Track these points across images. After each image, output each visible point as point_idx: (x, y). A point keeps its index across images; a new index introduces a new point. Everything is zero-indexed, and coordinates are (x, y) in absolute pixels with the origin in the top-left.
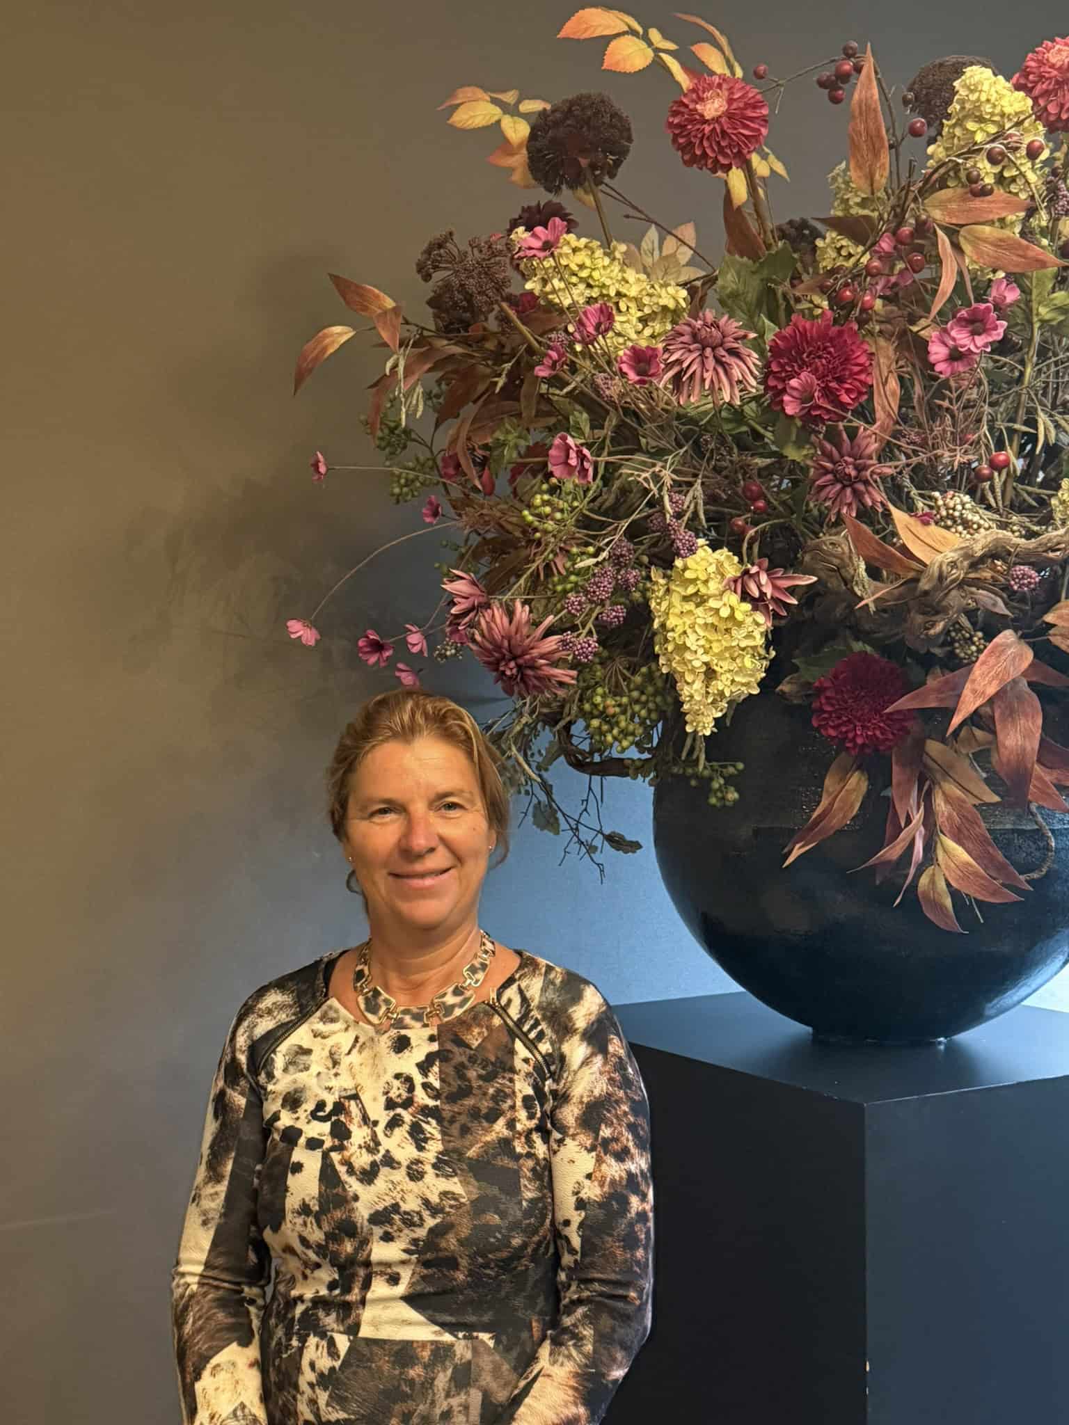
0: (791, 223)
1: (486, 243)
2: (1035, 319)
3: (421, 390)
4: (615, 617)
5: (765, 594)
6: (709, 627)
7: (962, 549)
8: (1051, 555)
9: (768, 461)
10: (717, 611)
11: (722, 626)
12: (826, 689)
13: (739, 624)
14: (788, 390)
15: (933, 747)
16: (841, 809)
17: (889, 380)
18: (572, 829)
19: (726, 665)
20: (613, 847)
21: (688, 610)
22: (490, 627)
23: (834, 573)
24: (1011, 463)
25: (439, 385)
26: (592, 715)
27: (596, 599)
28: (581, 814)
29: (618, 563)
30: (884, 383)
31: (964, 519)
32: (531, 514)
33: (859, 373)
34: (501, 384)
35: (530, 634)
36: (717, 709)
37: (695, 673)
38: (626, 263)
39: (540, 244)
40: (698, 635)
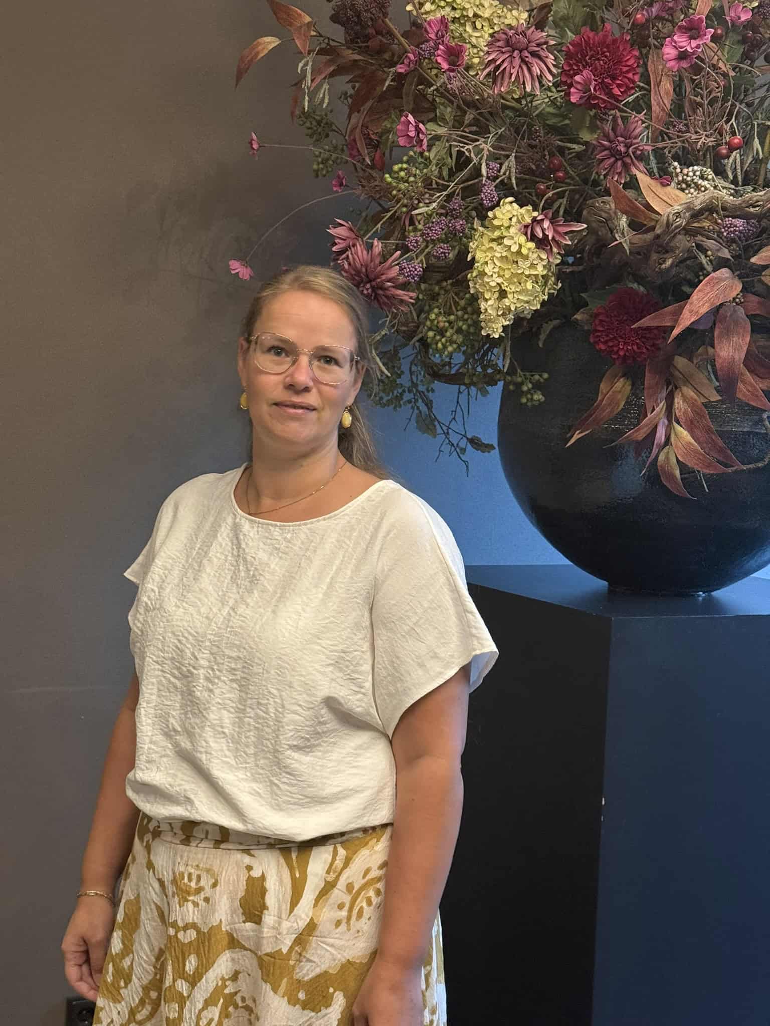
3: (328, 87)
4: (442, 253)
5: (548, 236)
6: (505, 259)
7: (686, 203)
8: (752, 210)
10: (510, 247)
11: (513, 259)
12: (602, 313)
13: (526, 258)
14: (574, 84)
15: (680, 362)
16: (609, 404)
17: (662, 83)
18: (444, 433)
19: (513, 288)
20: (472, 446)
21: (492, 248)
22: (354, 259)
23: (602, 224)
24: (755, 149)
25: (354, 88)
26: (430, 329)
27: (429, 239)
28: (450, 422)
29: (452, 216)
30: (659, 84)
31: (695, 184)
32: (391, 177)
33: (628, 72)
34: (387, 84)
35: (381, 263)
36: (505, 319)
37: (491, 291)
40: (495, 264)
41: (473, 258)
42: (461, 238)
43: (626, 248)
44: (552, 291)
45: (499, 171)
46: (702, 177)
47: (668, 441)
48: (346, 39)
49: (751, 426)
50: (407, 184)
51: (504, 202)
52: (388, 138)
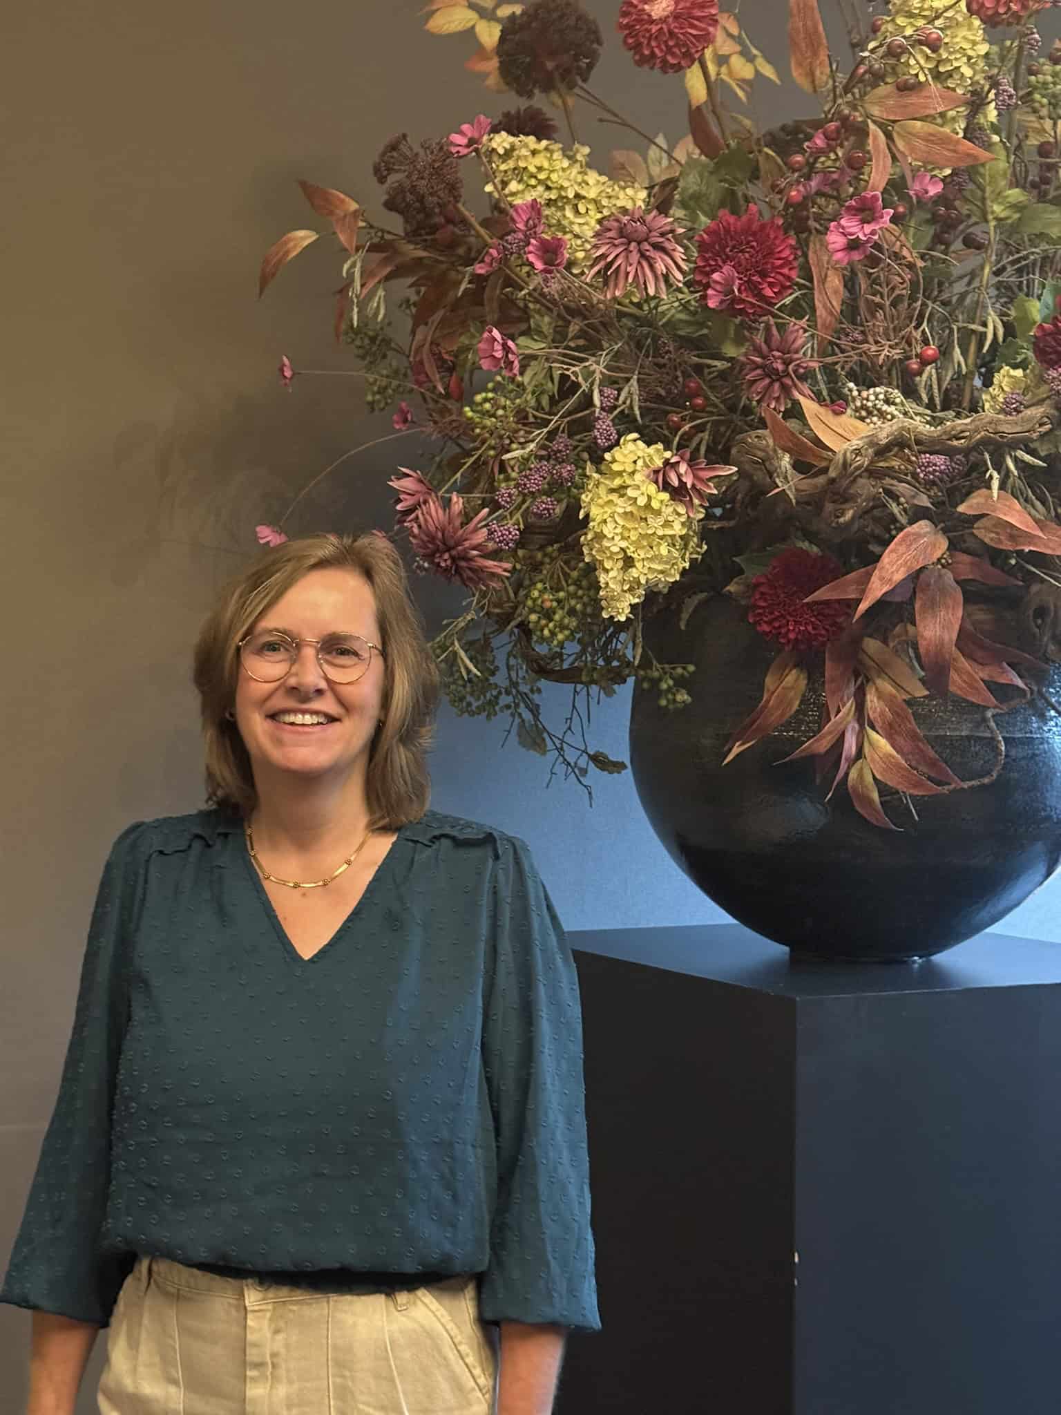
0: (783, 128)
1: (438, 144)
2: (990, 217)
3: (383, 294)
4: (545, 509)
5: (686, 483)
6: (629, 516)
7: (868, 436)
8: (955, 443)
10: (636, 499)
11: (640, 515)
12: (763, 583)
13: (658, 513)
14: (712, 285)
15: (872, 645)
16: (780, 704)
17: (829, 279)
18: (557, 749)
19: (642, 554)
20: (597, 766)
21: (611, 501)
22: (426, 520)
23: (758, 466)
24: (956, 361)
25: (418, 293)
26: (532, 611)
27: (526, 491)
28: (565, 733)
29: (556, 459)
30: (823, 281)
31: (879, 410)
32: (472, 411)
33: (781, 266)
34: (463, 287)
35: (462, 525)
36: (633, 596)
37: (613, 559)
38: (591, 164)
39: (464, 141)
40: (616, 522)
41: (587, 516)
42: (569, 488)
43: (792, 497)
44: (695, 556)
45: (617, 399)
46: (887, 401)
47: (860, 754)
48: (405, 228)
49: (971, 730)
50: (494, 420)
51: (625, 440)
52: (466, 359)
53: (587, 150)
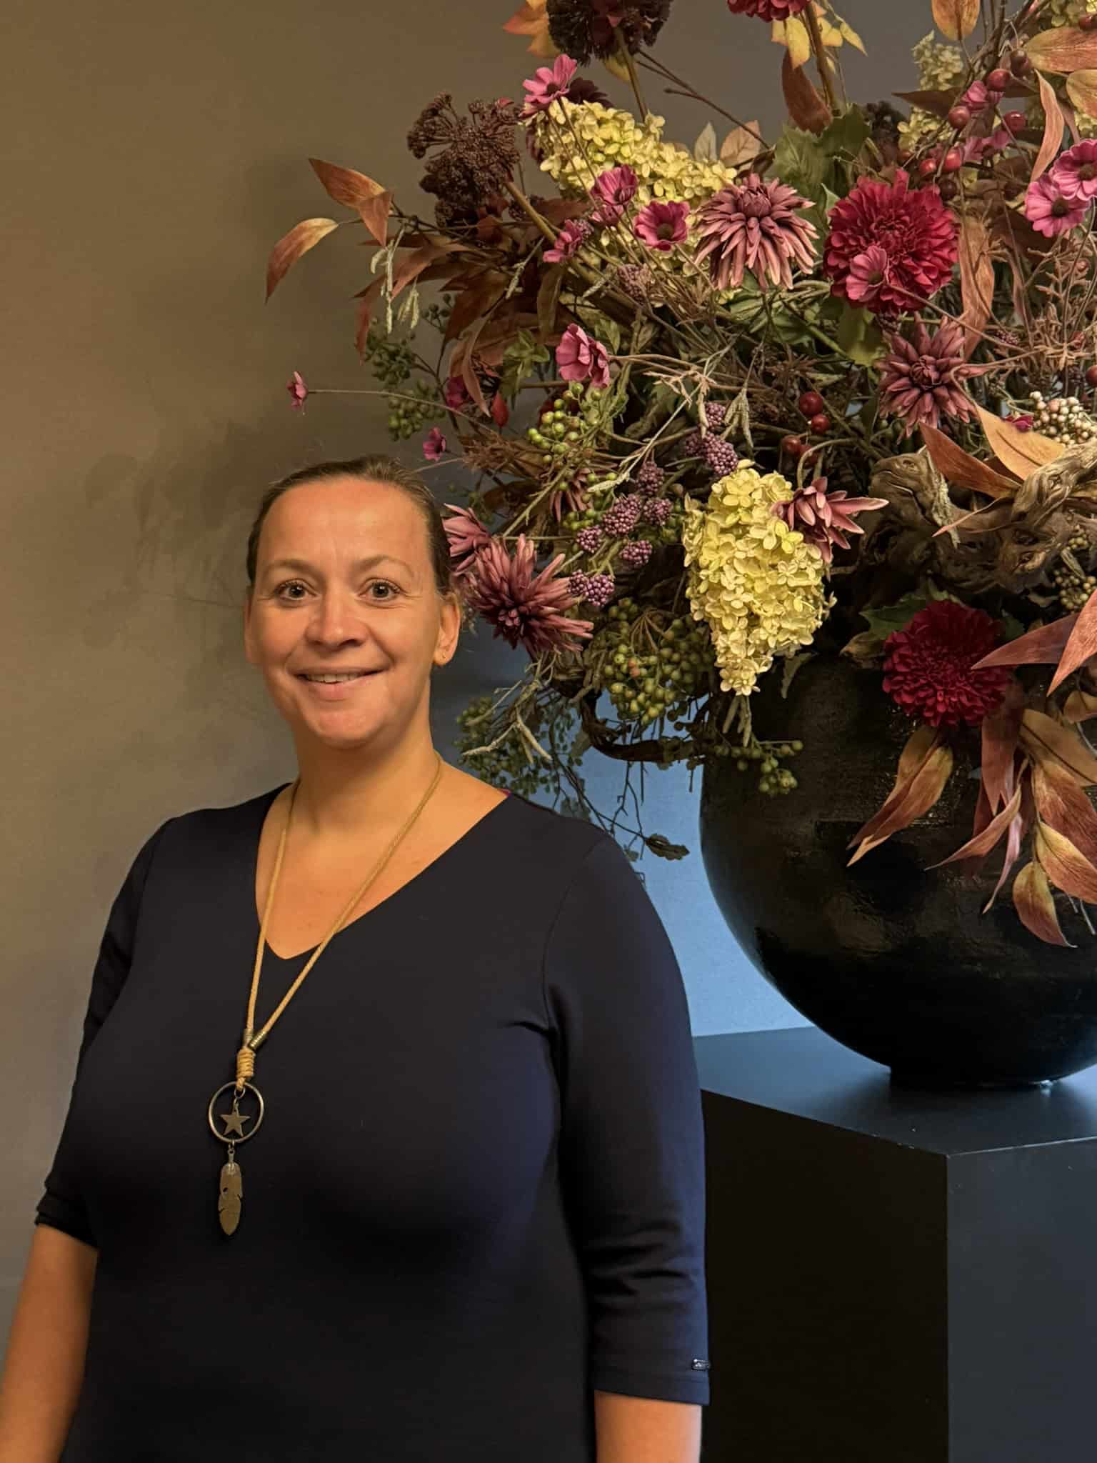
1: (490, 107)
3: (417, 295)
4: (638, 554)
5: (823, 521)
6: (751, 562)
7: (1067, 460)
9: (835, 377)
10: (761, 541)
11: (768, 561)
12: (901, 645)
13: (789, 558)
14: (853, 270)
15: (1035, 719)
16: (919, 793)
17: (980, 267)
19: (770, 610)
20: (654, 852)
21: (726, 544)
22: (485, 567)
23: (908, 499)
25: (447, 299)
26: (613, 679)
27: (614, 532)
28: (617, 813)
29: (646, 493)
30: (975, 270)
31: (1072, 426)
32: (539, 432)
33: (940, 247)
34: (511, 289)
35: (534, 575)
36: (760, 663)
37: (734, 617)
38: (664, 139)
39: (544, 88)
40: (737, 572)
41: (695, 562)
42: (665, 529)
43: (955, 540)
44: (825, 612)
45: (724, 417)
48: (439, 217)
50: (566, 444)
52: (515, 374)
53: (660, 121)
